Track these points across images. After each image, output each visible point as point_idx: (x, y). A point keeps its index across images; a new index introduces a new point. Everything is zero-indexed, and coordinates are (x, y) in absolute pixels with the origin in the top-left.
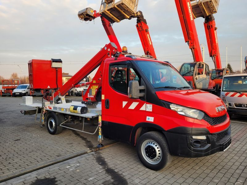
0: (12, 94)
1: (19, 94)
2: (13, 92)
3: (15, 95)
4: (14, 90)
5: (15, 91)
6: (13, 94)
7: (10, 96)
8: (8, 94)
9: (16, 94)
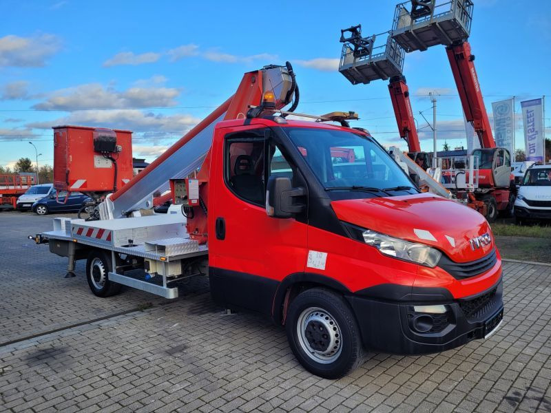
0: (14, 207)
1: (30, 205)
2: (18, 202)
3: (21, 209)
4: (20, 198)
5: (22, 199)
6: (17, 205)
7: (11, 210)
8: (8, 206)
9: (24, 205)
